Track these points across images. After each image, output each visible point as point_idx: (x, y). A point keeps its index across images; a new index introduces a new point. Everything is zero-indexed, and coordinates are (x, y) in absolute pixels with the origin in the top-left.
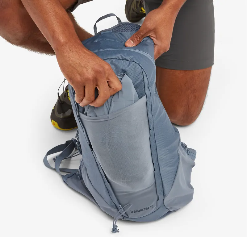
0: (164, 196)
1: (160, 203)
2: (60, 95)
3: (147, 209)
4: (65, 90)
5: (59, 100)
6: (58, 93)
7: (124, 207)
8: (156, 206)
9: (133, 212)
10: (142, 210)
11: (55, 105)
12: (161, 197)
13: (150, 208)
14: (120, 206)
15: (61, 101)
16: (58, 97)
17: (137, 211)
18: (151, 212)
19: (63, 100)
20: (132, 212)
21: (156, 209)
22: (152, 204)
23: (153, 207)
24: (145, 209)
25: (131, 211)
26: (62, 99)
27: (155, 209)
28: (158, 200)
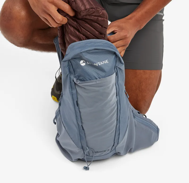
0: (118, 144)
1: (114, 147)
2: (57, 78)
3: (105, 151)
4: (60, 74)
5: (57, 82)
6: (56, 76)
9: (95, 152)
10: (101, 152)
12: (116, 144)
13: (107, 151)
14: (87, 147)
16: (55, 80)
18: (106, 153)
19: (59, 82)
21: (110, 152)
22: (109, 149)
23: (109, 150)
28: (113, 146)
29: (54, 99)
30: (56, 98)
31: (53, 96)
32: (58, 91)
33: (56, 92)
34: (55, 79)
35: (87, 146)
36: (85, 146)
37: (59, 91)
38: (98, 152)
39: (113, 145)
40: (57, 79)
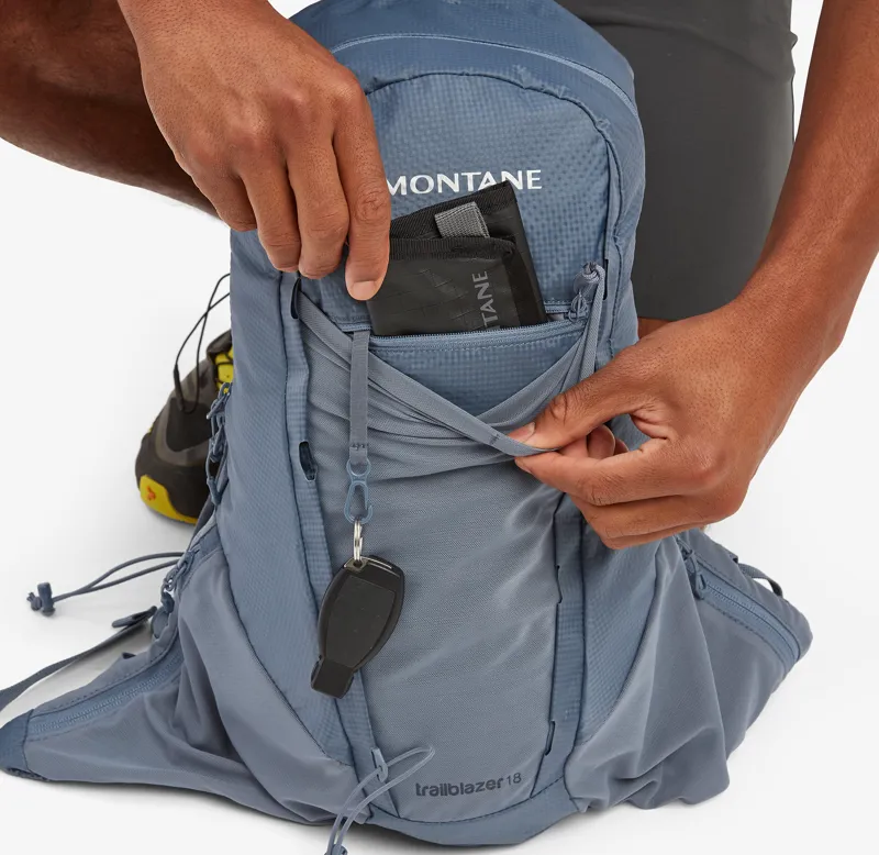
0: (577, 740)
1: (552, 763)
2: (182, 378)
3: (494, 785)
5: (179, 400)
6: (176, 366)
7: (392, 763)
8: (531, 779)
9: (427, 791)
10: (470, 789)
11: (158, 418)
12: (563, 738)
13: (505, 783)
14: (378, 752)
15: (183, 401)
17: (446, 790)
18: (505, 804)
19: (193, 400)
20: (420, 791)
21: (528, 795)
22: (520, 768)
23: (518, 779)
24: (482, 784)
25: (418, 786)
26: (188, 396)
27: (524, 792)
28: (547, 751)
29: (151, 496)
30: (161, 491)
31: (144, 479)
32: (180, 450)
33: (164, 452)
34: (172, 387)
35: (378, 745)
36: (363, 741)
37: (185, 451)
38: (451, 787)
39: (542, 746)
40: (184, 387)
